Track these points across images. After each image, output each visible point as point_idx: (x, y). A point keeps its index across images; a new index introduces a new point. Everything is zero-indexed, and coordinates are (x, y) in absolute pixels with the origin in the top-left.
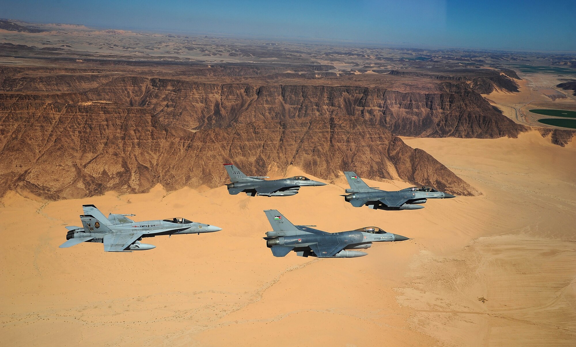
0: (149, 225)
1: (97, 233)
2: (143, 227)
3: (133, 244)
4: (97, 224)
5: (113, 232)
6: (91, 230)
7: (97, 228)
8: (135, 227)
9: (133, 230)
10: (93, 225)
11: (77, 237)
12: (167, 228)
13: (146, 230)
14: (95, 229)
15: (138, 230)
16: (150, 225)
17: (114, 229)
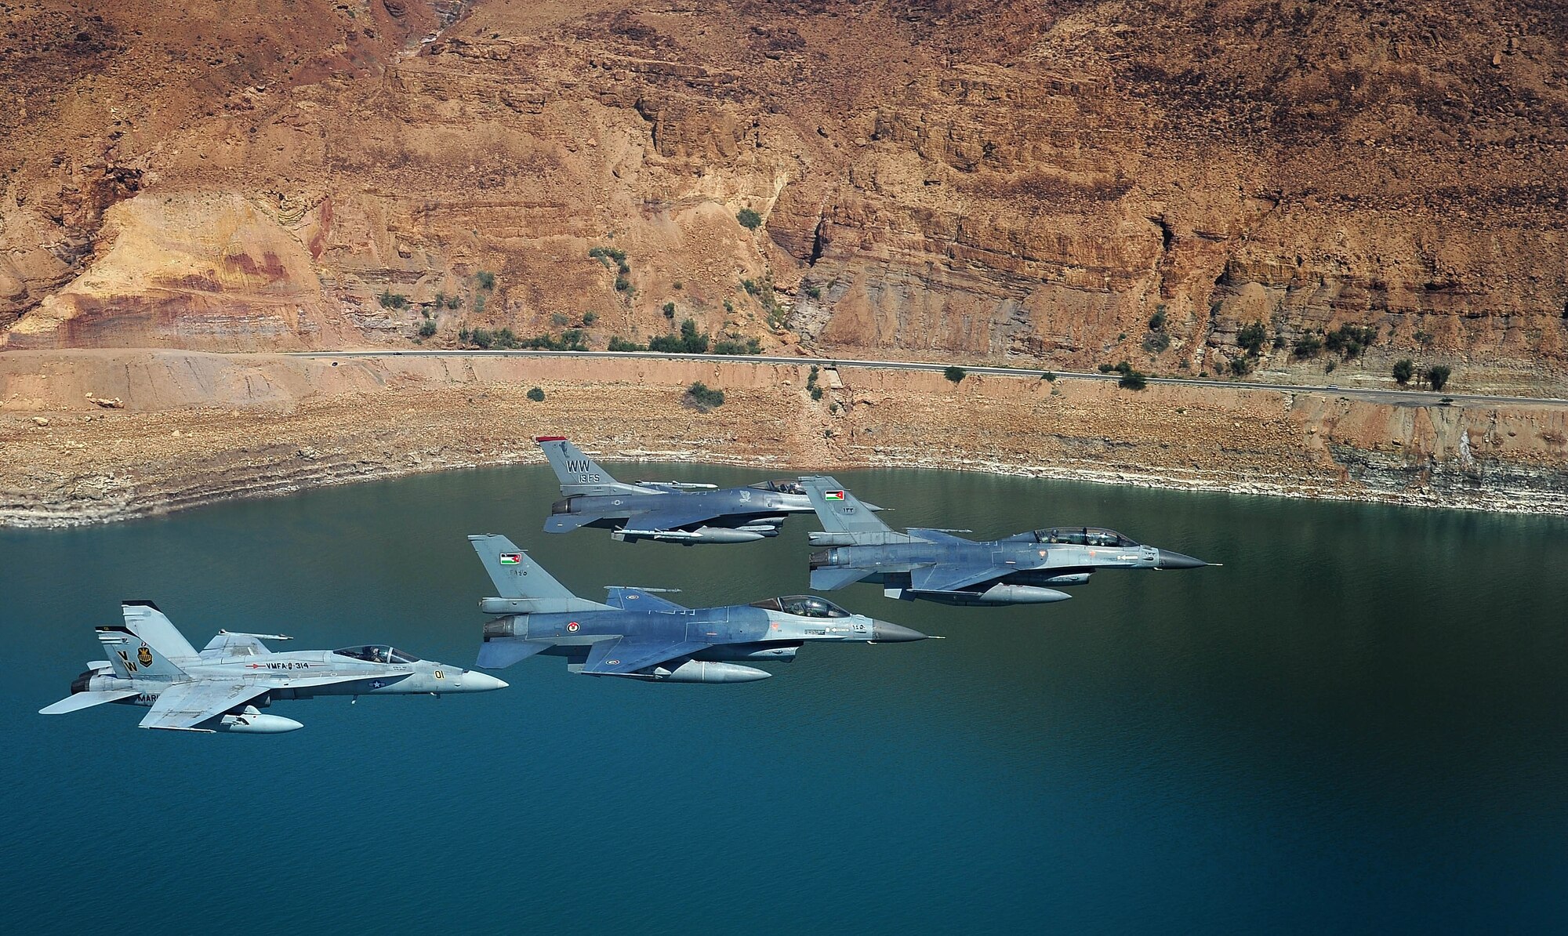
0: (290, 664)
1: (147, 679)
2: (274, 667)
4: (144, 652)
5: (190, 680)
6: (130, 669)
7: (147, 664)
8: (255, 666)
9: (245, 676)
10: (134, 657)
11: (97, 689)
12: (340, 674)
13: (280, 677)
14: (141, 668)
15: (260, 676)
16: (294, 663)
17: (195, 672)
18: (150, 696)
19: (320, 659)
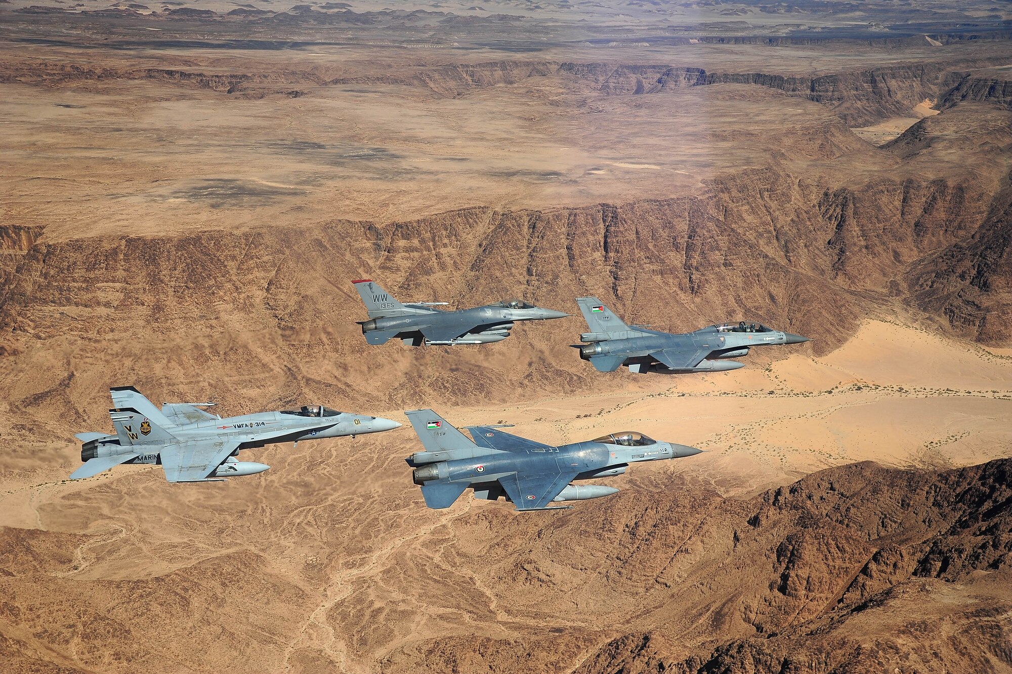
0: (251, 424)
1: (145, 444)
2: (239, 427)
3: (222, 463)
4: (145, 426)
5: (178, 442)
6: (133, 438)
7: (146, 433)
8: (224, 428)
9: (219, 435)
10: (136, 429)
11: (104, 455)
12: (289, 427)
13: (247, 433)
14: (142, 437)
15: (231, 434)
16: (254, 422)
17: (181, 435)
18: (147, 457)
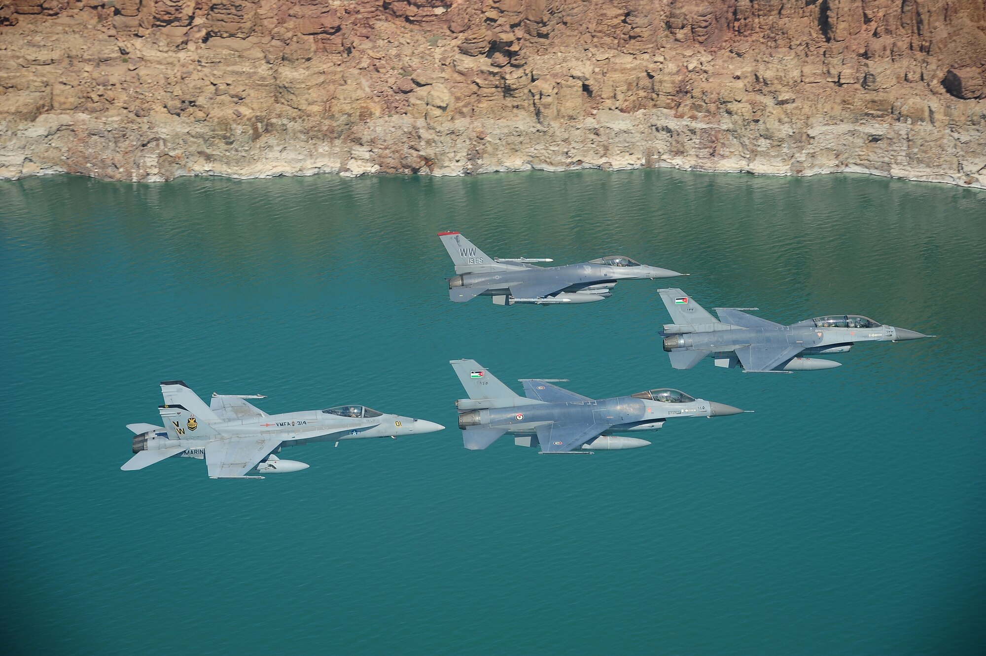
0: (293, 422)
1: (192, 439)
2: (282, 424)
3: (264, 461)
4: (192, 421)
5: (222, 439)
6: (180, 433)
7: (192, 429)
8: (267, 425)
9: (262, 432)
10: (183, 425)
11: (154, 448)
12: (330, 427)
13: (288, 432)
14: (188, 431)
16: (295, 421)
17: (226, 431)
18: (193, 451)
19: (315, 418)
